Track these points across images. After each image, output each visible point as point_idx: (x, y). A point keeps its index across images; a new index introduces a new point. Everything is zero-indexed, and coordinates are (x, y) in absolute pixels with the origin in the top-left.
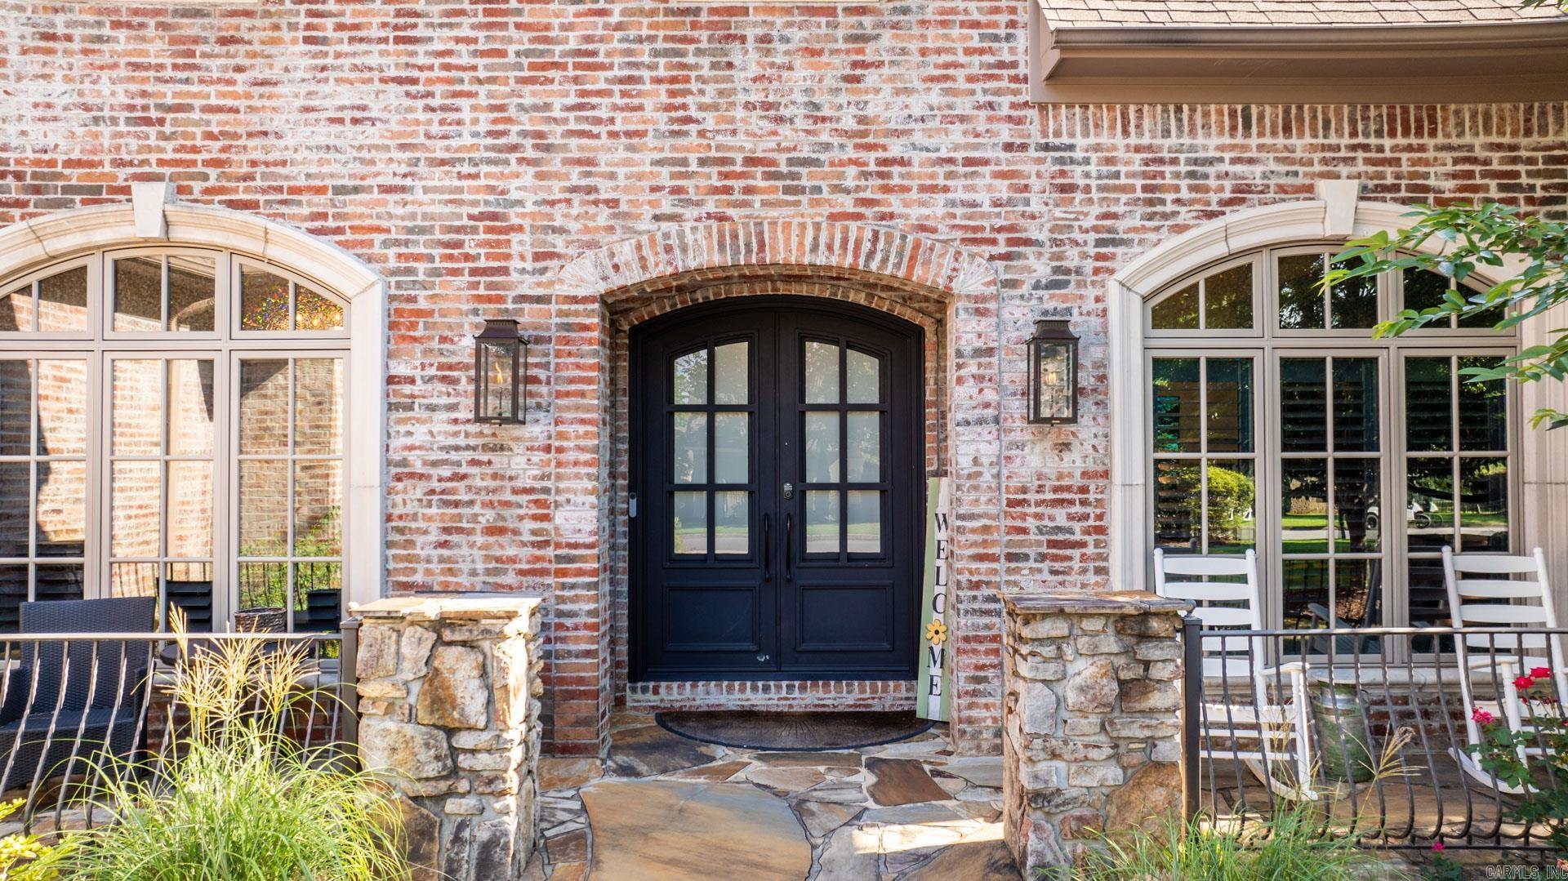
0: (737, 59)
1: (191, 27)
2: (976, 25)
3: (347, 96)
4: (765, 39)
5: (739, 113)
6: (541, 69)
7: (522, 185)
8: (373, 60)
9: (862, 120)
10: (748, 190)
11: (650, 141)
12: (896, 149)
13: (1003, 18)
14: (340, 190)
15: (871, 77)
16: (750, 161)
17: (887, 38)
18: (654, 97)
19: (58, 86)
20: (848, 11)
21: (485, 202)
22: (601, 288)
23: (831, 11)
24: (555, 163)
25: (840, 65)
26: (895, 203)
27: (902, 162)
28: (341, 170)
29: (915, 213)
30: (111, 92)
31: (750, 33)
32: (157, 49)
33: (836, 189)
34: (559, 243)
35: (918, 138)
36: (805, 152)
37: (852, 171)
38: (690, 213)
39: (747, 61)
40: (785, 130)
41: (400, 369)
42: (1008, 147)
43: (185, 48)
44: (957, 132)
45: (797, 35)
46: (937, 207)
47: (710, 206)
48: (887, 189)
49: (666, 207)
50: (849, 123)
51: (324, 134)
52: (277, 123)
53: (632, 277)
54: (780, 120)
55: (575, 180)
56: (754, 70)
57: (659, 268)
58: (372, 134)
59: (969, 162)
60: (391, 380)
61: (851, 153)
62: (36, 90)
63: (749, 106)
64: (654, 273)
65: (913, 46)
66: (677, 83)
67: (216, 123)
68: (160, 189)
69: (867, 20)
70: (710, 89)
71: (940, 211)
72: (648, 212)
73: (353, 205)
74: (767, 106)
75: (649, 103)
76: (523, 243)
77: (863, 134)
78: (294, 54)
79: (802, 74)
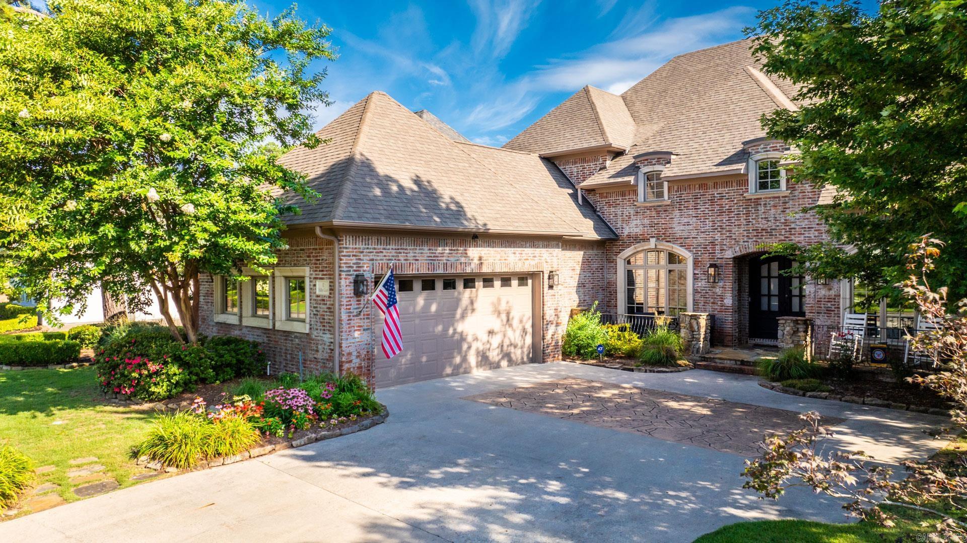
0: (759, 209)
1: (659, 209)
2: (810, 198)
3: (686, 220)
4: (765, 204)
5: (760, 220)
6: (721, 213)
7: (718, 236)
8: (691, 213)
9: (785, 220)
10: (762, 236)
11: (742, 226)
12: (793, 226)
13: (817, 196)
14: (685, 238)
15: (788, 211)
16: (762, 230)
17: (791, 202)
18: (743, 217)
19: (638, 221)
20: (783, 197)
21: (711, 240)
22: (733, 256)
23: (779, 197)
24: (724, 232)
25: (781, 209)
26: (793, 237)
27: (794, 228)
28: (685, 234)
29: (797, 239)
30: (646, 221)
31: (762, 203)
32: (654, 214)
33: (780, 235)
34: (725, 247)
35: (798, 223)
36: (774, 227)
37: (783, 231)
38: (750, 240)
39: (762, 209)
40: (769, 223)
41: (696, 272)
42: (818, 224)
43: (658, 212)
44: (806, 222)
45: (772, 203)
46: (802, 238)
47: (754, 239)
48: (791, 234)
49: (745, 240)
50: (783, 221)
51: (682, 228)
52: (674, 226)
53: (739, 254)
54: (768, 221)
55: (728, 235)
56: (763, 211)
57: (744, 252)
58: (691, 227)
59: (809, 228)
60: (694, 274)
61: (783, 227)
62: (635, 222)
63: (762, 218)
64: (743, 253)
65: (797, 204)
66: (747, 215)
67: (663, 226)
68: (654, 239)
69: (787, 199)
70: (754, 215)
71: (802, 239)
72: (742, 241)
73: (688, 241)
74: (765, 218)
75: (742, 219)
76: (718, 247)
77: (786, 223)
78: (677, 213)
79: (773, 211)
